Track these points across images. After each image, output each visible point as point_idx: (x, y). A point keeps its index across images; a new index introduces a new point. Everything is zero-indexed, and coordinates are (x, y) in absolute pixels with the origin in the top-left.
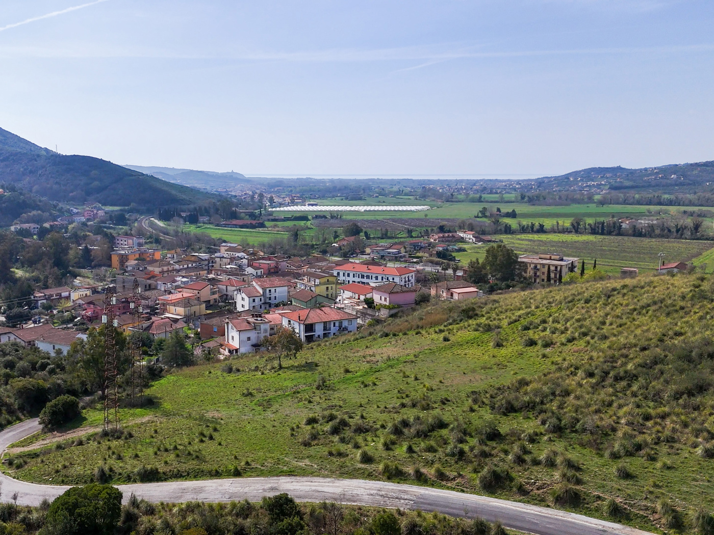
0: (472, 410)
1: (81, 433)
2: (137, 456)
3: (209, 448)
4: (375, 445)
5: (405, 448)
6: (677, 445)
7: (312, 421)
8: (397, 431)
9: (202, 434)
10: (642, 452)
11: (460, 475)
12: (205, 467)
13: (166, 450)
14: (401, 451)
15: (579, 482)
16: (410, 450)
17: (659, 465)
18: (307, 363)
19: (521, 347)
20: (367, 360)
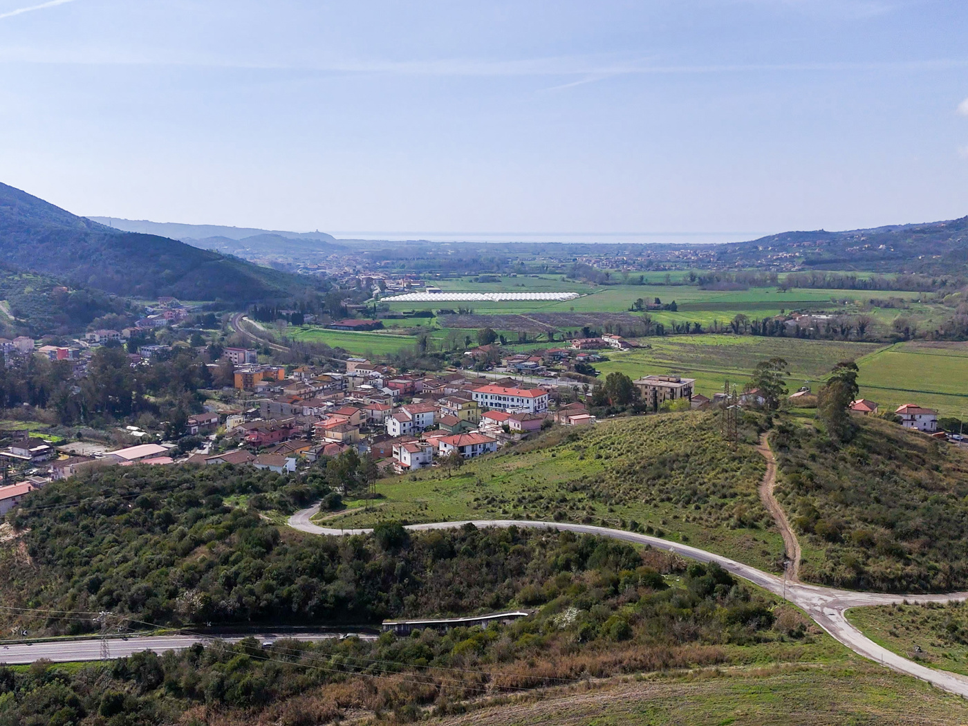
0: (557, 491)
1: (348, 512)
2: (392, 516)
3: (427, 512)
4: (509, 507)
5: (523, 507)
6: (637, 499)
7: (477, 500)
8: (520, 501)
9: (421, 507)
10: (622, 503)
11: (546, 515)
12: (429, 519)
13: (406, 514)
14: (521, 508)
15: (593, 514)
16: (525, 508)
17: (626, 506)
18: (467, 473)
19: (593, 459)
20: (505, 469)
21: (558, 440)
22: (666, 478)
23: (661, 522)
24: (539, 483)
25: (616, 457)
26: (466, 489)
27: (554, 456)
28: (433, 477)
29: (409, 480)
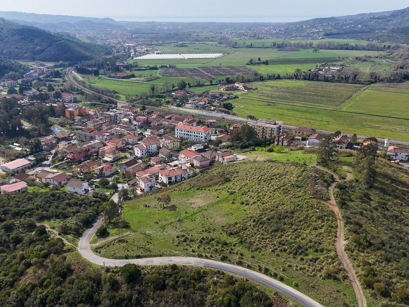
0: (221, 234)
1: (110, 239)
2: (133, 250)
3: (151, 246)
4: (195, 246)
5: (203, 248)
6: (267, 248)
7: (178, 237)
8: (201, 242)
9: (148, 242)
10: (258, 250)
11: (216, 256)
12: (152, 254)
13: (140, 248)
14: (202, 249)
15: (242, 259)
16: (204, 249)
17: (261, 254)
18: (172, 205)
19: (239, 204)
20: (192, 206)
21: (219, 180)
22: (281, 231)
23: (281, 270)
24: (211, 224)
25: (251, 205)
26: (172, 224)
27: (218, 197)
28: (155, 205)
29: (143, 206)
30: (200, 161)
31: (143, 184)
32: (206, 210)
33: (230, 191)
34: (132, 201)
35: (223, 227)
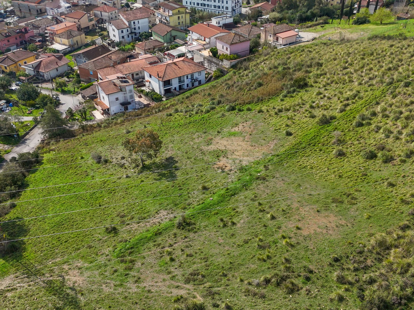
18: (167, 159)
19: (362, 160)
20: (221, 164)
21: (279, 84)
24: (292, 246)
25: (404, 161)
26: (159, 239)
27: (289, 134)
28: (123, 158)
29: (93, 158)
30: (232, 44)
31: (106, 97)
32: (264, 179)
33: (318, 113)
34: (71, 143)
35: (336, 260)
